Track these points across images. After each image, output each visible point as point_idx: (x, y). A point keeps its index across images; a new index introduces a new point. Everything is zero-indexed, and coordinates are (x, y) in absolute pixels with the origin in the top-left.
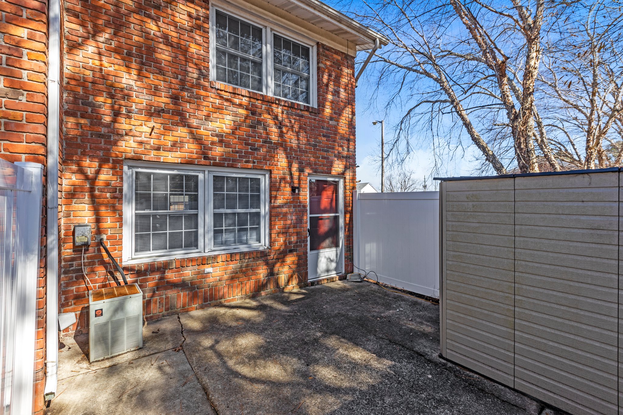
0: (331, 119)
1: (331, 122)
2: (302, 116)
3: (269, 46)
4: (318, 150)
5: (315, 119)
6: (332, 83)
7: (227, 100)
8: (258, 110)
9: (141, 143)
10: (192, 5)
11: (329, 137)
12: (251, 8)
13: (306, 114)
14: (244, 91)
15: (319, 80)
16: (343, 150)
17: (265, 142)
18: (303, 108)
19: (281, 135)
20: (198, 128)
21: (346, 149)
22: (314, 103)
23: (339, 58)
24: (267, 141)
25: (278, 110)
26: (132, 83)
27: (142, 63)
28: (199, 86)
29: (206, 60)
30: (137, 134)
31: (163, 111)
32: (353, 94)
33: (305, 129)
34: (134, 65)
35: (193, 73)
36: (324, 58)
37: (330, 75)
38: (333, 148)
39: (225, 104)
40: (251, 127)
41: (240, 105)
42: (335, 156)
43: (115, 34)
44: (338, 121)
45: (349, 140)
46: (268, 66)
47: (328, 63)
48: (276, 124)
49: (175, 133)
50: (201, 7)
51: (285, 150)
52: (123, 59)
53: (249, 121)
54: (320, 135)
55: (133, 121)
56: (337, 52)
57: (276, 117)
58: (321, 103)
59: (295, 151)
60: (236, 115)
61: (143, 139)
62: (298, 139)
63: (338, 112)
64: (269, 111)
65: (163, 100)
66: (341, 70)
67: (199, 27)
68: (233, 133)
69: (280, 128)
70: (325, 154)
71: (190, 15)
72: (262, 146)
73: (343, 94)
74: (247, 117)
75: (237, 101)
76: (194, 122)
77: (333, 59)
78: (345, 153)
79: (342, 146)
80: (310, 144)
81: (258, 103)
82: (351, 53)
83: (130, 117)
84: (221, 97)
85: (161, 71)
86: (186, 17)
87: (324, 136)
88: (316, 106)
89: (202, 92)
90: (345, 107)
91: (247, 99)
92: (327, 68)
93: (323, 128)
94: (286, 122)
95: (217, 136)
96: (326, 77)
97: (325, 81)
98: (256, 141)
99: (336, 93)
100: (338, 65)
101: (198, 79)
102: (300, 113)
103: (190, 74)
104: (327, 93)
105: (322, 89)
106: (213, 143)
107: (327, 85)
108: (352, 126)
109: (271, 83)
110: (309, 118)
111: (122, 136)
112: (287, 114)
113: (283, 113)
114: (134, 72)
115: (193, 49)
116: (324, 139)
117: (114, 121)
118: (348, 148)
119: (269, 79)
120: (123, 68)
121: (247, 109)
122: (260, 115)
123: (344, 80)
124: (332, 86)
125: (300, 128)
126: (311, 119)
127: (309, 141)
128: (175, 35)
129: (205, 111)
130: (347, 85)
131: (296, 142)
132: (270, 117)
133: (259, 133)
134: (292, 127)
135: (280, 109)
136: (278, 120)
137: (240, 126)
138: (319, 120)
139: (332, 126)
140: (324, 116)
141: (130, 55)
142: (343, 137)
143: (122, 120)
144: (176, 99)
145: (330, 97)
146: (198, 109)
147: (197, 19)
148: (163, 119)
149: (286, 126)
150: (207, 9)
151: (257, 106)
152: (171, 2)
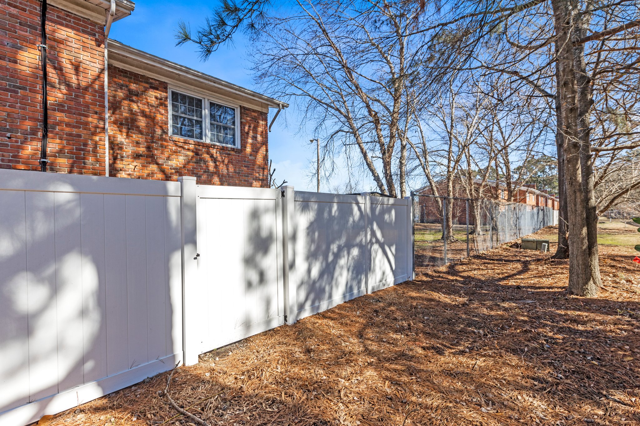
0: (251, 155)
1: (250, 157)
2: (230, 154)
3: (206, 110)
4: (241, 176)
5: (239, 156)
6: (251, 131)
7: (180, 147)
8: (200, 152)
9: (129, 175)
10: (157, 92)
11: (249, 167)
12: (194, 89)
13: (233, 153)
14: (191, 141)
15: (242, 130)
16: (259, 175)
17: (205, 172)
18: (230, 149)
19: (216, 167)
20: (163, 165)
21: (261, 175)
22: (238, 145)
23: (256, 115)
24: (207, 171)
25: (214, 151)
26: (123, 140)
27: (129, 129)
28: (162, 139)
29: (166, 124)
30: (127, 169)
31: (141, 155)
32: (266, 137)
33: (232, 162)
34: (124, 130)
35: (159, 132)
36: (245, 116)
37: (250, 127)
38: (252, 174)
39: (179, 149)
40: (195, 163)
41: (188, 150)
42: (253, 179)
43: (113, 113)
44: (256, 157)
45: (263, 169)
46: (207, 122)
47: (248, 119)
48: (212, 160)
49: (148, 168)
50: (163, 92)
51: (218, 176)
52: (118, 127)
53: (194, 160)
54: (242, 166)
55: (124, 162)
56: (254, 111)
57: (212, 156)
58: (244, 145)
59: (226, 177)
60: (187, 156)
61: (130, 172)
62: (228, 169)
63: (256, 150)
64: (208, 153)
65: (142, 150)
66: (258, 122)
67: (161, 104)
68: (184, 167)
69: (215, 162)
70: (246, 178)
71: (156, 98)
72: (202, 175)
73: (259, 138)
74: (193, 157)
75: (186, 147)
76: (160, 161)
77: (251, 115)
78: (261, 177)
79: (258, 173)
80: (235, 172)
81: (200, 148)
82: (264, 111)
83: (122, 160)
84: (176, 145)
85: (141, 132)
86: (154, 99)
87: (245, 167)
88: (239, 147)
89: (165, 143)
90: (261, 146)
91: (193, 146)
92: (247, 122)
93: (245, 161)
94: (219, 158)
95: (174, 169)
96: (247, 128)
97: (246, 130)
98: (199, 171)
99: (255, 138)
100: (255, 120)
101: (161, 135)
102: (228, 152)
103: (157, 133)
104: (247, 138)
105: (244, 135)
106: (172, 174)
107: (248, 133)
108: (266, 158)
109: (209, 134)
110: (234, 155)
111: (118, 171)
112: (220, 153)
113: (216, 153)
114: (124, 134)
115: (159, 117)
116: (245, 169)
118: (263, 173)
119: (207, 131)
120: (118, 132)
121: (193, 151)
122: (201, 155)
123: (260, 129)
124: (251, 134)
125: (229, 162)
126: (236, 156)
127: (235, 170)
128: (147, 110)
129: (166, 154)
130: (262, 132)
131: (226, 171)
132: (208, 156)
133: (200, 166)
134: (223, 161)
135: (215, 151)
136: (213, 157)
137: (188, 162)
138: (242, 157)
139: (251, 160)
140: (245, 153)
141: (121, 124)
142: (259, 167)
143: (118, 162)
144: (149, 148)
145: (250, 141)
146: (162, 153)
147: (161, 99)
148: (141, 160)
149: (219, 161)
150: (167, 92)
151: (199, 150)
152: (145, 91)
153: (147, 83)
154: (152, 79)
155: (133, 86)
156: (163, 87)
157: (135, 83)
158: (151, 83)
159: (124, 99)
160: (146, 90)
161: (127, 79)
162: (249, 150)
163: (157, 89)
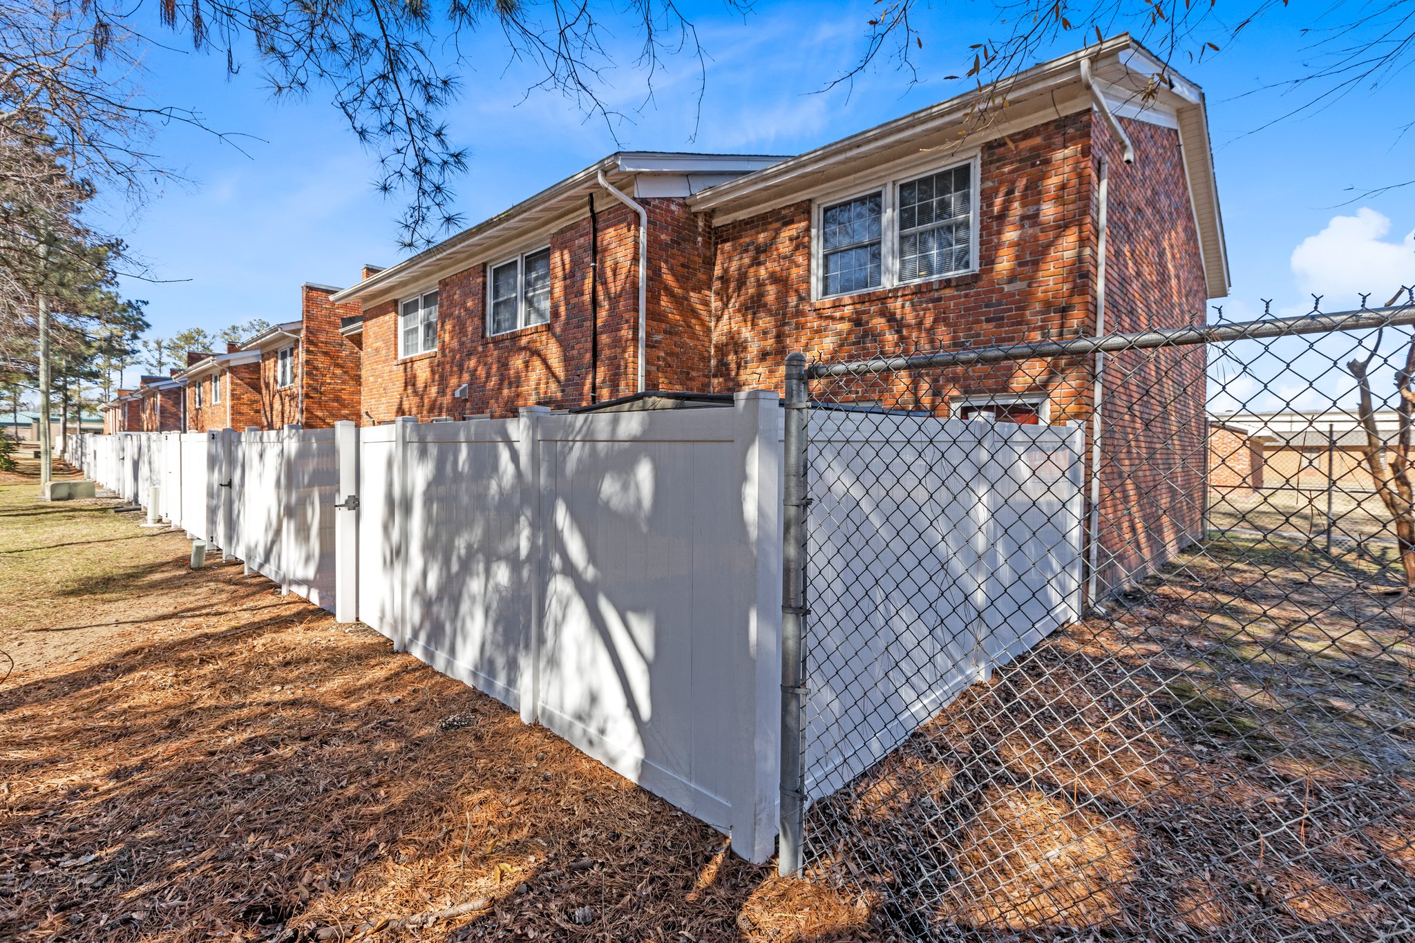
0: (1012, 279)
1: (1007, 288)
2: (939, 299)
5: (967, 296)
6: (1016, 204)
7: (828, 318)
8: (865, 317)
11: (1002, 318)
13: (948, 292)
14: (846, 298)
15: (986, 214)
19: (901, 340)
22: (975, 267)
23: (1038, 140)
25: (896, 305)
26: (748, 334)
27: (754, 313)
28: (798, 313)
29: (807, 281)
31: (768, 353)
33: (945, 320)
34: (750, 317)
35: (793, 300)
36: (993, 167)
37: (1011, 192)
39: (825, 323)
40: (854, 344)
41: (842, 318)
43: (740, 294)
44: (1031, 280)
46: (890, 239)
47: (1009, 168)
48: (891, 327)
50: (804, 221)
52: (743, 315)
53: (853, 338)
54: (979, 322)
55: (748, 371)
56: (1030, 133)
57: (891, 318)
58: (988, 260)
60: (839, 334)
62: (933, 341)
63: (1032, 259)
64: (882, 313)
65: (770, 343)
66: (1047, 162)
67: (797, 248)
68: (832, 358)
69: (899, 332)
71: (791, 239)
73: (1049, 213)
74: (849, 333)
75: (838, 314)
77: (1021, 152)
81: (867, 306)
82: (1079, 106)
83: (746, 368)
84: (821, 317)
85: (770, 312)
86: (787, 243)
87: (988, 321)
89: (802, 319)
90: (1057, 237)
91: (851, 307)
92: (1004, 181)
93: (988, 306)
94: (910, 319)
96: (998, 201)
97: (999, 207)
99: (1031, 219)
100: (1036, 160)
101: (797, 306)
102: (936, 295)
103: (791, 304)
104: (999, 232)
105: (992, 227)
107: (1002, 217)
109: (895, 264)
110: (953, 298)
111: (741, 386)
112: (913, 305)
113: (903, 307)
114: (749, 324)
115: (795, 273)
116: (990, 326)
117: (737, 374)
118: (1062, 326)
120: (743, 323)
121: (850, 321)
122: (867, 323)
123: (1054, 181)
124: (1017, 209)
125: (935, 321)
126: (960, 297)
127: (954, 338)
128: (778, 269)
129: (803, 340)
130: (1063, 187)
131: (927, 347)
132: (883, 320)
133: (864, 348)
134: (920, 324)
135: (899, 302)
136: (896, 320)
137: (841, 345)
138: (978, 294)
139: (1013, 295)
140: (992, 282)
141: (747, 309)
142: (1048, 306)
143: (742, 372)
144: (779, 337)
145: (1011, 235)
146: (797, 341)
147: (797, 238)
148: (769, 361)
149: (909, 326)
150: (809, 219)
151: (864, 312)
152: (775, 238)
153: (777, 220)
154: (784, 208)
155: (762, 237)
156: (804, 209)
157: (763, 231)
158: (784, 217)
159: (750, 266)
160: (777, 232)
161: (753, 231)
162: (1004, 263)
163: (792, 222)
